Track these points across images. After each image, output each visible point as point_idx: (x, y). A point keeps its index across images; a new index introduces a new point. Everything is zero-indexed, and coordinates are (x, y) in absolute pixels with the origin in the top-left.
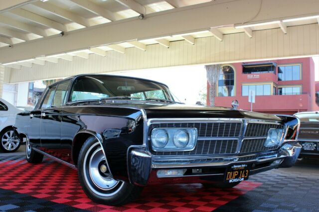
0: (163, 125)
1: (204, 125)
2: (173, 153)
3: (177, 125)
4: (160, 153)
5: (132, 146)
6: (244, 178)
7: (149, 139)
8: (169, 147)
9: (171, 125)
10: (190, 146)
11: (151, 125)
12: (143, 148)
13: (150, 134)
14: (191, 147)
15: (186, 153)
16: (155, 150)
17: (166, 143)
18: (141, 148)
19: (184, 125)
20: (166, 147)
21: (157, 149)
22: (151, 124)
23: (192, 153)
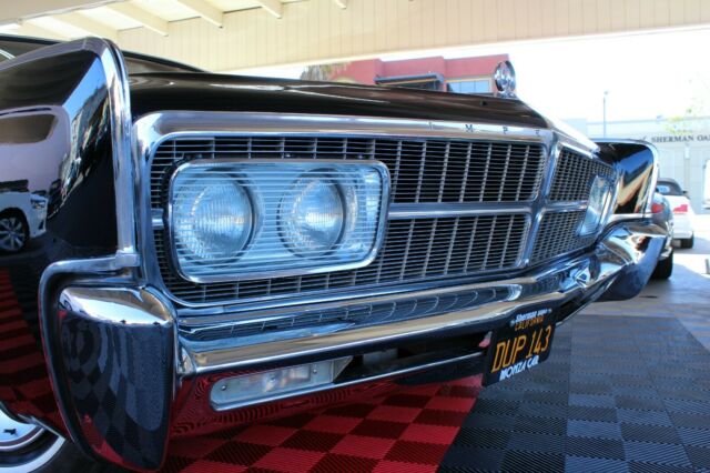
0: (229, 148)
1: (412, 147)
2: (283, 285)
3: (298, 147)
4: (220, 290)
5: (62, 265)
6: (540, 353)
7: (157, 221)
8: (264, 257)
9: (266, 148)
10: (356, 246)
11: (164, 148)
12: (119, 272)
13: (161, 196)
14: (359, 251)
15: (339, 280)
16: (195, 279)
17: (247, 240)
18: (107, 274)
19: (330, 147)
20: (248, 257)
21: (206, 269)
22: (161, 138)
23: (364, 276)
